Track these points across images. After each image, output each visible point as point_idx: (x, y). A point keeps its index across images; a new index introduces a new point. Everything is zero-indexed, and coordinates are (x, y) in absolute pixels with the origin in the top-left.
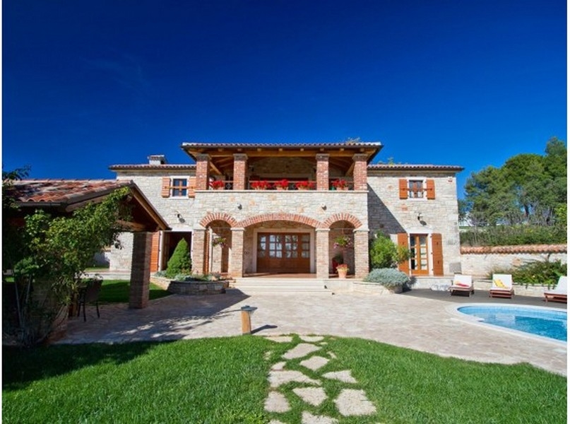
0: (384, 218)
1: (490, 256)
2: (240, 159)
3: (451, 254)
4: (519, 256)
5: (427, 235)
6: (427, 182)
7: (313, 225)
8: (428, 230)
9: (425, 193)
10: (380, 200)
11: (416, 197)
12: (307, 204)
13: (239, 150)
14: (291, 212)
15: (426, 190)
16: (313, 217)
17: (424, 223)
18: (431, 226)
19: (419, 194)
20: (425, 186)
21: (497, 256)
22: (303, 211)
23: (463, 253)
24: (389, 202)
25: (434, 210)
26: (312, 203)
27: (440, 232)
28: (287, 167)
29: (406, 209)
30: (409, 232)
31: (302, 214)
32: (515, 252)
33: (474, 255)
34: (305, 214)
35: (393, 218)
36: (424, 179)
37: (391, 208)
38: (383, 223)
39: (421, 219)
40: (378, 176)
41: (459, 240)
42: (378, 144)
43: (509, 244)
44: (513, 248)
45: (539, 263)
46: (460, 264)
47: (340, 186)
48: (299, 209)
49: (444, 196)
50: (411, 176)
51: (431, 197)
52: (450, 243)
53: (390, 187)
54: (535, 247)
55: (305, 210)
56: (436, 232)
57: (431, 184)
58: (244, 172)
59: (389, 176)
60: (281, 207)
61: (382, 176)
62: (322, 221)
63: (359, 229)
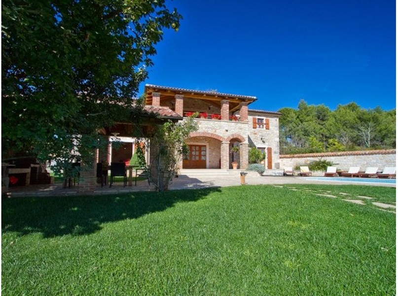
1: (294, 159)
2: (180, 98)
3: (276, 158)
4: (308, 158)
5: (264, 148)
6: (266, 120)
7: (221, 140)
8: (266, 146)
9: (265, 126)
11: (260, 128)
12: (218, 128)
13: (181, 92)
14: (209, 132)
15: (265, 124)
16: (221, 135)
17: (264, 142)
18: (267, 144)
19: (261, 126)
20: (264, 122)
21: (297, 159)
22: (215, 132)
23: (280, 158)
25: (269, 135)
26: (220, 127)
27: (271, 147)
28: (194, 105)
29: (256, 134)
30: (257, 146)
31: (215, 133)
32: (306, 157)
33: (285, 159)
34: (217, 133)
35: (250, 138)
36: (264, 118)
39: (262, 140)
41: (279, 151)
42: (255, 98)
43: (303, 153)
44: (304, 155)
45: (316, 162)
46: (279, 163)
47: (234, 119)
48: (214, 131)
49: (273, 128)
50: (259, 116)
51: (267, 128)
52: (275, 153)
54: (315, 154)
55: (217, 131)
56: (270, 147)
57: (267, 121)
58: (182, 106)
60: (204, 129)
62: (226, 138)
63: (244, 143)
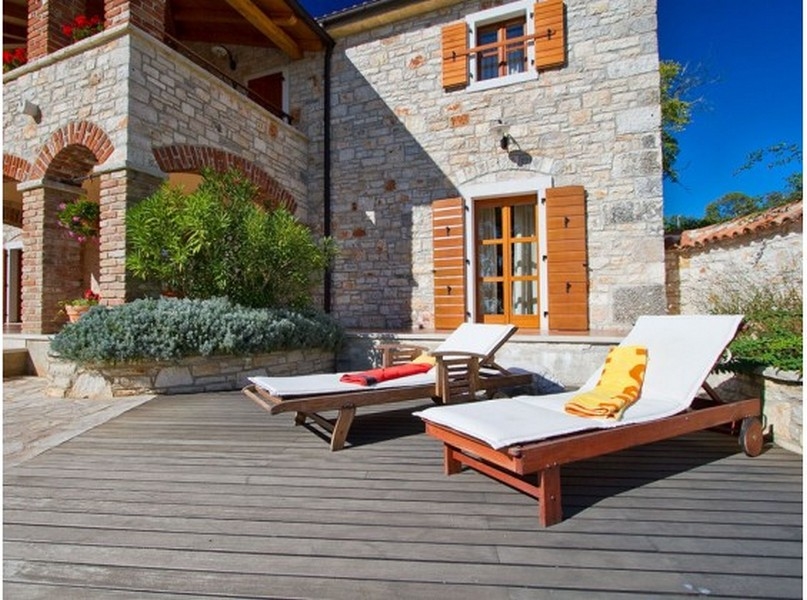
0: (397, 158)
3: (622, 255)
5: (532, 197)
6: (538, 11)
8: (536, 180)
9: (533, 53)
10: (385, 106)
15: (536, 40)
17: (522, 158)
18: (547, 165)
20: (531, 28)
24: (413, 108)
25: (563, 106)
27: (583, 182)
29: (464, 120)
30: (470, 192)
35: (423, 155)
36: (530, 4)
37: (415, 126)
38: (393, 176)
39: (511, 147)
40: (381, 38)
49: (602, 46)
50: (484, 8)
51: (554, 62)
52: (620, 216)
53: (416, 62)
56: (567, 181)
57: (551, 15)
59: (413, 28)
61: (395, 34)
